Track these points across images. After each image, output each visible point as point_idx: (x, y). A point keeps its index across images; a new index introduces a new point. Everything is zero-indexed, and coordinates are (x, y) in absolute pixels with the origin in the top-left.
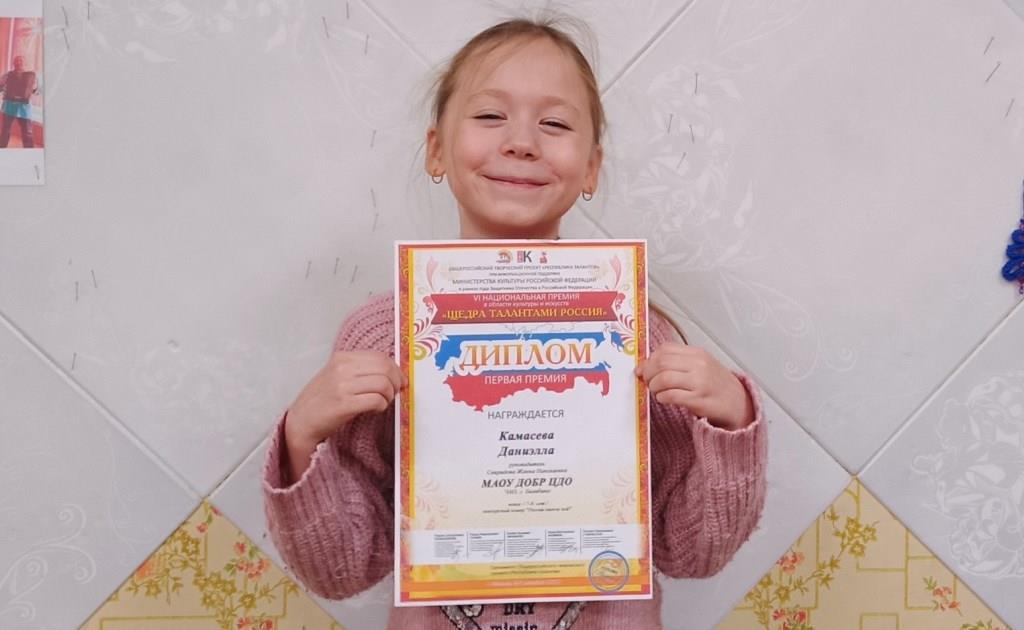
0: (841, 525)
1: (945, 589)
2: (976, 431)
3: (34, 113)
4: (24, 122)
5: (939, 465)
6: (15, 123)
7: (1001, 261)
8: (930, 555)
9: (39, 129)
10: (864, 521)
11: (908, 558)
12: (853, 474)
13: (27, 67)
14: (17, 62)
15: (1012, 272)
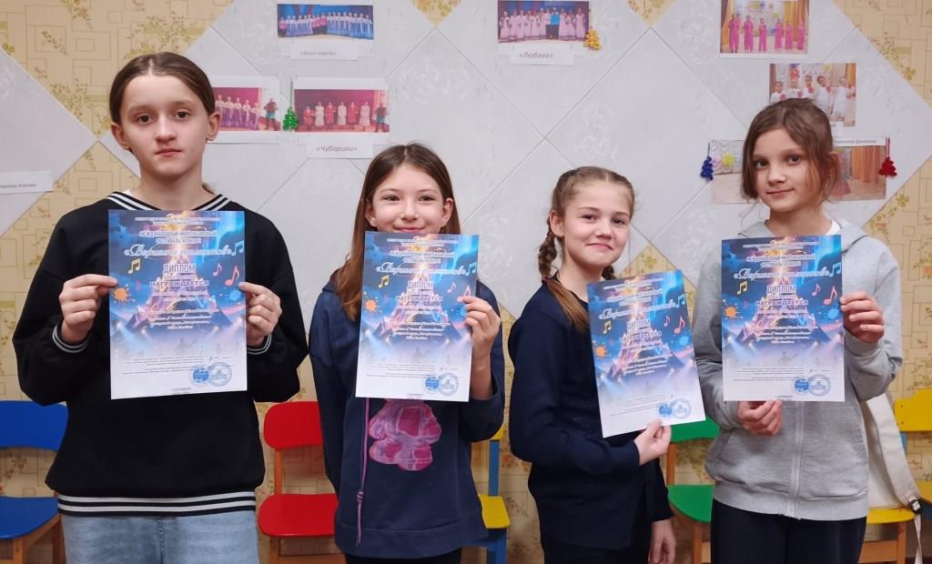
0: (645, 259)
2: (691, 228)
3: (386, 121)
4: (383, 124)
5: (678, 239)
6: (380, 125)
7: (700, 171)
9: (388, 126)
10: (653, 257)
12: (650, 242)
13: (384, 106)
14: (381, 105)
15: (704, 174)
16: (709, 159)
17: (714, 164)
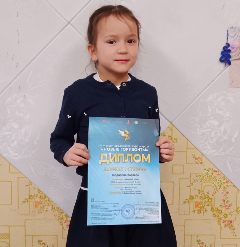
1: (199, 158)
2: (210, 110)
5: (198, 120)
7: (219, 56)
8: (194, 147)
10: (174, 137)
11: (187, 148)
12: (171, 123)
15: (223, 60)
16: (228, 45)
17: (232, 50)
